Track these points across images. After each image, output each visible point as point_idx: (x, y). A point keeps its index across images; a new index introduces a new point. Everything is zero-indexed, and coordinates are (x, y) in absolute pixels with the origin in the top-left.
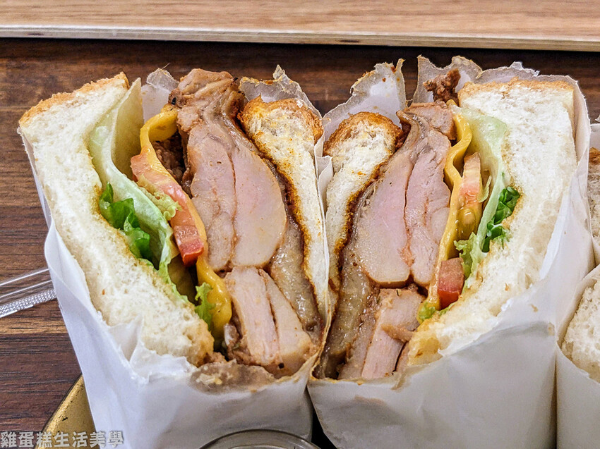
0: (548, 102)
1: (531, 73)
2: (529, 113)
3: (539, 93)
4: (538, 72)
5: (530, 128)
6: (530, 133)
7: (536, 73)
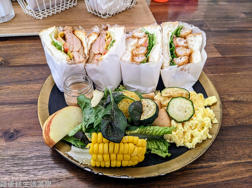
0: (120, 29)
6: (117, 33)
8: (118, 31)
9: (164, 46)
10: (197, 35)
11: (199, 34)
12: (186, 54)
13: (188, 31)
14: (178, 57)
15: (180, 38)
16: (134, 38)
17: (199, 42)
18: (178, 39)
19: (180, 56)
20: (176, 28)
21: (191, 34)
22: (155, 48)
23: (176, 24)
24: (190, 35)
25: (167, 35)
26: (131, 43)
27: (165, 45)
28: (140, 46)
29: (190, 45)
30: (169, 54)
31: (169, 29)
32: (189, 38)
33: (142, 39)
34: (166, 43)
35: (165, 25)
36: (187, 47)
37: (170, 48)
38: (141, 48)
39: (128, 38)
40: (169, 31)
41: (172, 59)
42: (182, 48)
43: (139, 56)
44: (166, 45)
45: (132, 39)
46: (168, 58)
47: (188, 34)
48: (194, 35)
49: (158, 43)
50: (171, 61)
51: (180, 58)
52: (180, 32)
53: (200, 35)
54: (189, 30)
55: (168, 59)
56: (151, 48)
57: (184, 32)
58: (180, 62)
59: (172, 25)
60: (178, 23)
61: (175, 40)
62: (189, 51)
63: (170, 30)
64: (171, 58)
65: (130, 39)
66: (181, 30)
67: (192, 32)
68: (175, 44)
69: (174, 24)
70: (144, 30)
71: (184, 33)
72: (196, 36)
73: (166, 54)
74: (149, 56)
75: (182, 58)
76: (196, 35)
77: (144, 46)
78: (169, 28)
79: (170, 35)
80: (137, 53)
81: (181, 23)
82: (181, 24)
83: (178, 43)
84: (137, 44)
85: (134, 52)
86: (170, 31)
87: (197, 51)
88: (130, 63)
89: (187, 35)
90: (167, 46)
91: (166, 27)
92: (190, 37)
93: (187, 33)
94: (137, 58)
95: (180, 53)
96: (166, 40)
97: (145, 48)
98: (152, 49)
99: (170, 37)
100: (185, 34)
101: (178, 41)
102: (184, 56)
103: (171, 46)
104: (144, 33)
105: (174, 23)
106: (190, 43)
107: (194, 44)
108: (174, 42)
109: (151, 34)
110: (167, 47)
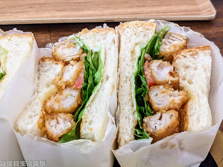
0: (23, 41)
1: (20, 32)
2: (16, 46)
3: (21, 39)
4: (23, 31)
5: (15, 51)
6: (15, 53)
7: (22, 32)
8: (17, 45)
9: (122, 83)
10: (200, 52)
11: (205, 48)
12: (172, 106)
13: (179, 42)
14: (155, 113)
15: (160, 61)
16: (55, 62)
17: (205, 70)
18: (155, 64)
19: (158, 111)
20: (151, 35)
21: (185, 50)
22: (99, 94)
23: (150, 27)
24: (183, 53)
25: (130, 55)
26: (48, 73)
27: (126, 81)
28: (66, 87)
29: (184, 79)
30: (133, 106)
31: (135, 39)
32: (180, 61)
33: (71, 67)
34: (127, 74)
35: (127, 30)
36: (176, 86)
37: (136, 88)
38: (67, 92)
39: (43, 59)
40: (134, 43)
41: (139, 119)
42: (164, 90)
43: (59, 118)
44: (128, 80)
45: (51, 62)
46: (131, 117)
47: (177, 48)
48: (191, 53)
49: (107, 78)
50: (137, 127)
51: (158, 115)
52: (159, 45)
53: (207, 51)
54: (181, 39)
55: (131, 121)
56: (90, 94)
57: (168, 46)
58: (158, 128)
59: (141, 29)
60: (155, 24)
61: (149, 66)
62: (181, 97)
63: (138, 40)
64: (137, 116)
65: (47, 62)
66: (163, 40)
67: (187, 43)
68: (148, 77)
69: (147, 27)
70: (80, 40)
71: (169, 49)
72: (197, 53)
73: (126, 107)
74: (83, 117)
75: (164, 115)
76: (198, 50)
77: (74, 86)
78: (134, 37)
79: (138, 54)
80: (56, 107)
81: (162, 22)
82: (162, 24)
83: (154, 74)
84: (60, 79)
85: (48, 104)
86: (137, 44)
87: (200, 94)
88: (35, 139)
89: (177, 52)
90: (128, 83)
91: (129, 35)
92: (182, 57)
93: (175, 46)
94: (53, 122)
95: (160, 103)
96: (127, 67)
97: (76, 94)
98: (92, 97)
99: (137, 60)
100: (172, 49)
101: (156, 69)
102: (169, 109)
103: (138, 82)
104: (78, 47)
105: (146, 25)
106: (182, 72)
107: (194, 75)
108: (146, 73)
109: (94, 52)
110: (129, 87)
